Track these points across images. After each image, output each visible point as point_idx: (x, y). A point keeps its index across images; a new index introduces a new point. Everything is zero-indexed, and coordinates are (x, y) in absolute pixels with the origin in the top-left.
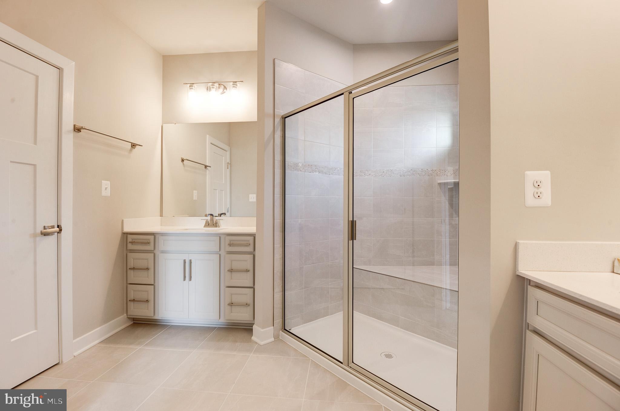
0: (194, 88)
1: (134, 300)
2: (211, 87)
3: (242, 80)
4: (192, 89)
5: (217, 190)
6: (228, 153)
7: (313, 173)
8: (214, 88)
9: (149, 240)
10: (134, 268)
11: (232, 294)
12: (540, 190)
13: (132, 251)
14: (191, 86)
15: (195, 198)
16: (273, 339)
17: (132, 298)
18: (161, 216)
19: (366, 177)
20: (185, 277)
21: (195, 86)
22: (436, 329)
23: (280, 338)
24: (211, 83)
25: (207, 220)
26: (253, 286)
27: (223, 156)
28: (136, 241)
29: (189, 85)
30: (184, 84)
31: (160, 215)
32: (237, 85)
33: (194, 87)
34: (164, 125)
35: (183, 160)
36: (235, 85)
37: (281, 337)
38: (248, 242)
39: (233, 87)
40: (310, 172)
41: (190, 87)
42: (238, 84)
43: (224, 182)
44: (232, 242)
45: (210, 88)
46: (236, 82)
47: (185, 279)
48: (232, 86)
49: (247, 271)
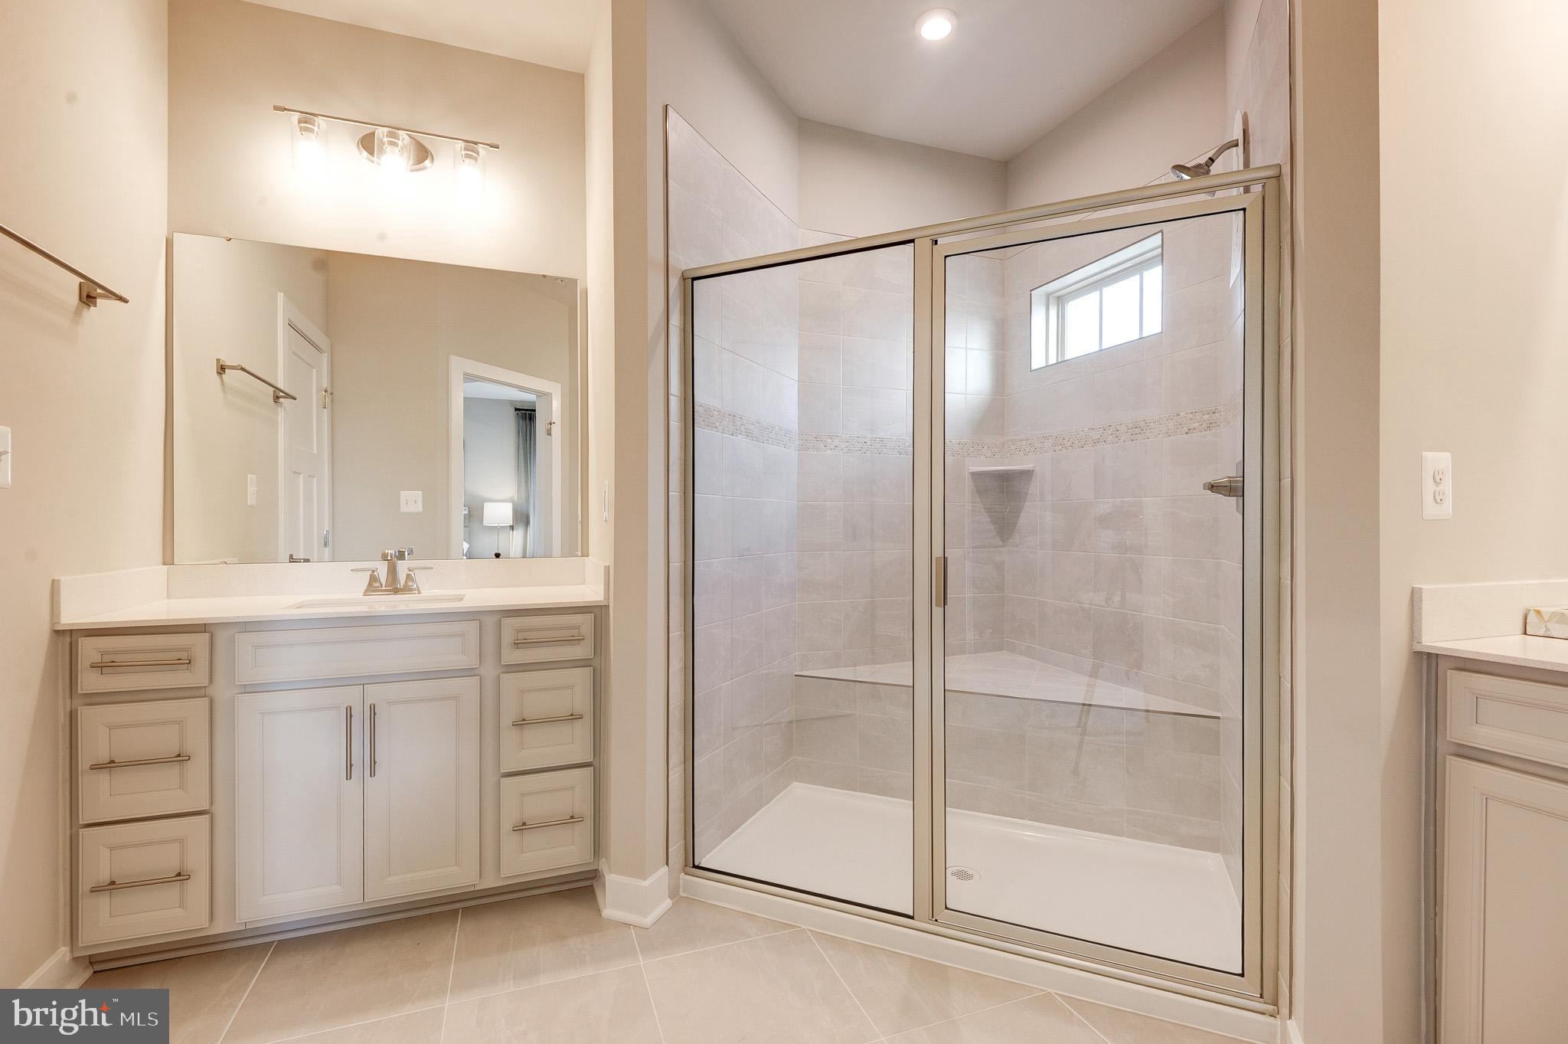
0: (316, 129)
1: (113, 883)
2: (385, 139)
3: (494, 142)
4: (311, 131)
5: (302, 476)
6: (325, 358)
7: (737, 436)
8: (395, 144)
9: (187, 650)
10: (113, 762)
11: (523, 795)
12: (1441, 487)
13: (96, 699)
14: (306, 122)
15: (251, 500)
16: (668, 903)
17: (104, 876)
18: (164, 564)
19: (829, 452)
20: (349, 766)
21: (321, 122)
22: (1028, 792)
23: (681, 894)
24: (386, 129)
25: (373, 571)
26: (592, 760)
27: (313, 368)
28: (119, 658)
29: (296, 116)
30: (276, 108)
31: (161, 561)
32: (478, 153)
33: (319, 127)
34: (177, 237)
35: (222, 369)
36: (472, 151)
37: (684, 892)
38: (575, 632)
39: (468, 156)
40: (732, 435)
41: (302, 125)
42: (480, 150)
43: (315, 452)
44: (521, 636)
45: (383, 144)
46: (476, 143)
47: (349, 777)
48: (463, 152)
49: (574, 717)
